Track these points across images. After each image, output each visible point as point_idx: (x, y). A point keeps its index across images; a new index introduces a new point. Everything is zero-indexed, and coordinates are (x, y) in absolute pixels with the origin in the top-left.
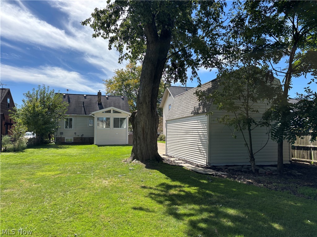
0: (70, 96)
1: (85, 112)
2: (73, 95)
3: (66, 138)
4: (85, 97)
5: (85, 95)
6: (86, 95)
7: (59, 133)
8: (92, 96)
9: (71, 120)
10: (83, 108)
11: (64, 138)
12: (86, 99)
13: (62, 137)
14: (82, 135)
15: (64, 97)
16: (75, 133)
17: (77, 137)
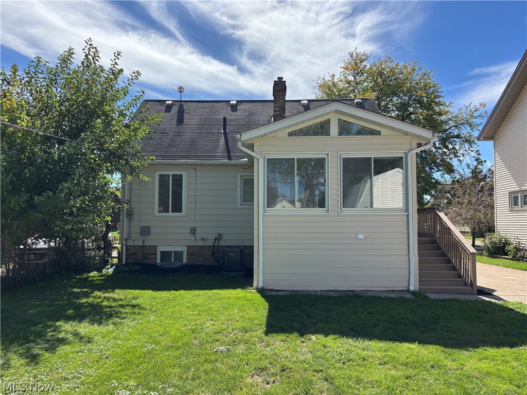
0: (186, 106)
1: (228, 151)
2: (197, 104)
3: (160, 249)
4: (234, 108)
5: (235, 102)
6: (237, 101)
7: (136, 231)
8: (257, 104)
9: (178, 180)
10: (222, 140)
11: (155, 247)
12: (234, 113)
13: (146, 244)
14: (219, 238)
15: (169, 108)
16: (193, 231)
17: (200, 243)
